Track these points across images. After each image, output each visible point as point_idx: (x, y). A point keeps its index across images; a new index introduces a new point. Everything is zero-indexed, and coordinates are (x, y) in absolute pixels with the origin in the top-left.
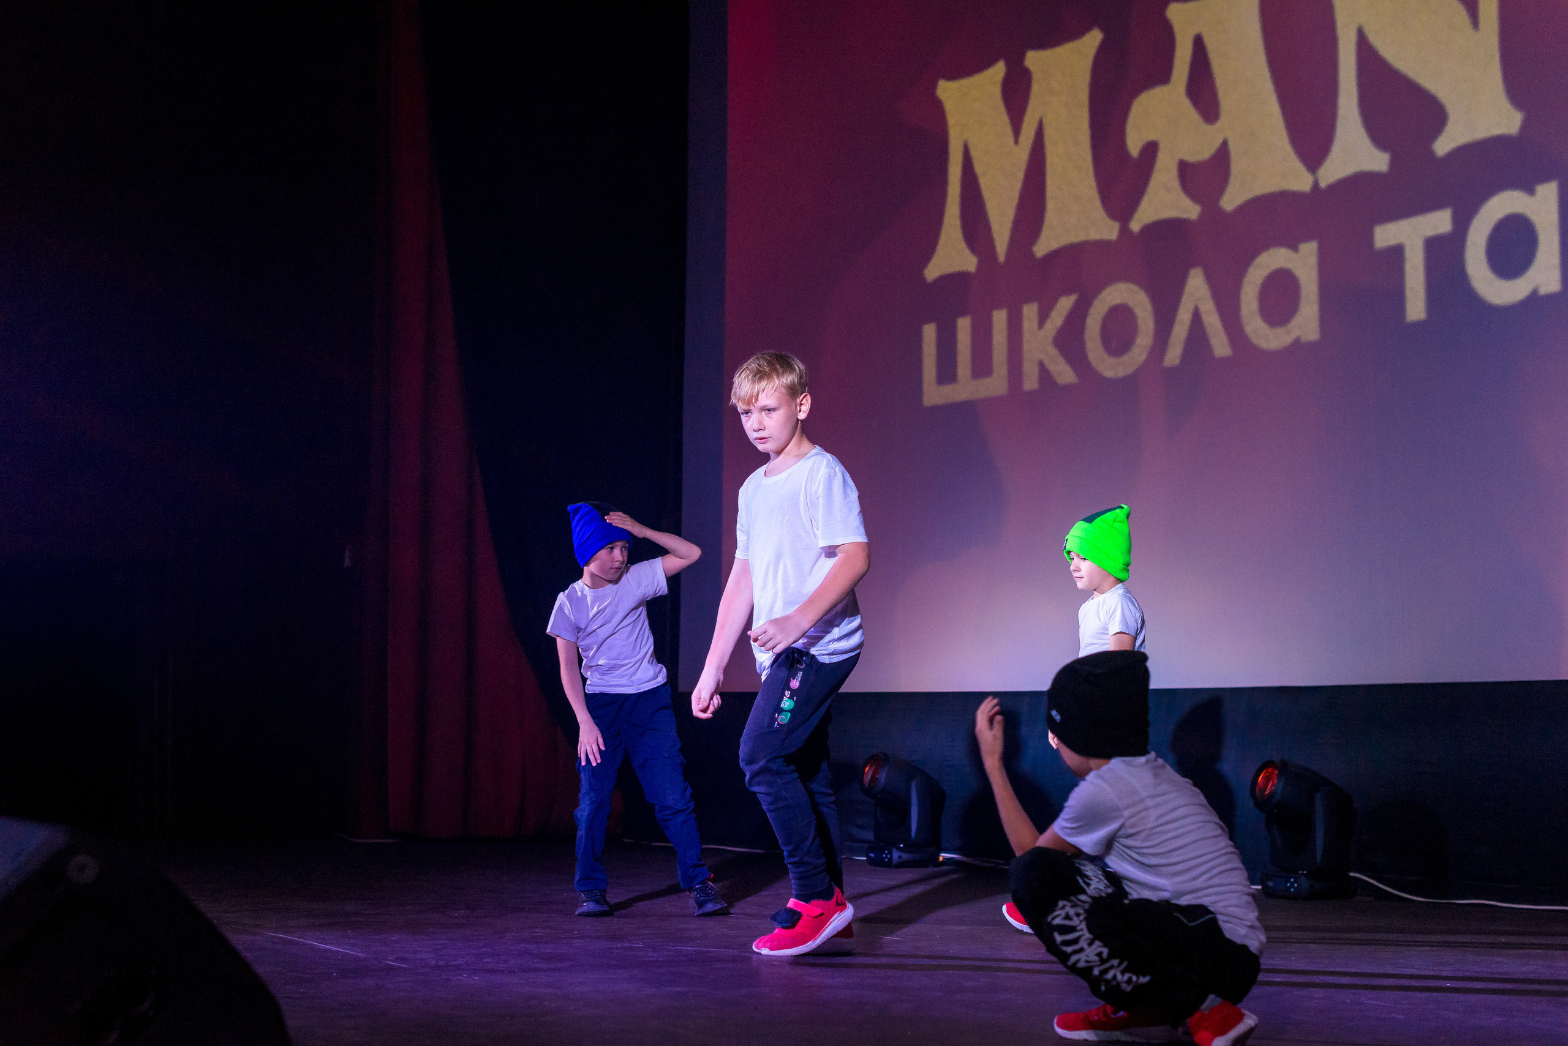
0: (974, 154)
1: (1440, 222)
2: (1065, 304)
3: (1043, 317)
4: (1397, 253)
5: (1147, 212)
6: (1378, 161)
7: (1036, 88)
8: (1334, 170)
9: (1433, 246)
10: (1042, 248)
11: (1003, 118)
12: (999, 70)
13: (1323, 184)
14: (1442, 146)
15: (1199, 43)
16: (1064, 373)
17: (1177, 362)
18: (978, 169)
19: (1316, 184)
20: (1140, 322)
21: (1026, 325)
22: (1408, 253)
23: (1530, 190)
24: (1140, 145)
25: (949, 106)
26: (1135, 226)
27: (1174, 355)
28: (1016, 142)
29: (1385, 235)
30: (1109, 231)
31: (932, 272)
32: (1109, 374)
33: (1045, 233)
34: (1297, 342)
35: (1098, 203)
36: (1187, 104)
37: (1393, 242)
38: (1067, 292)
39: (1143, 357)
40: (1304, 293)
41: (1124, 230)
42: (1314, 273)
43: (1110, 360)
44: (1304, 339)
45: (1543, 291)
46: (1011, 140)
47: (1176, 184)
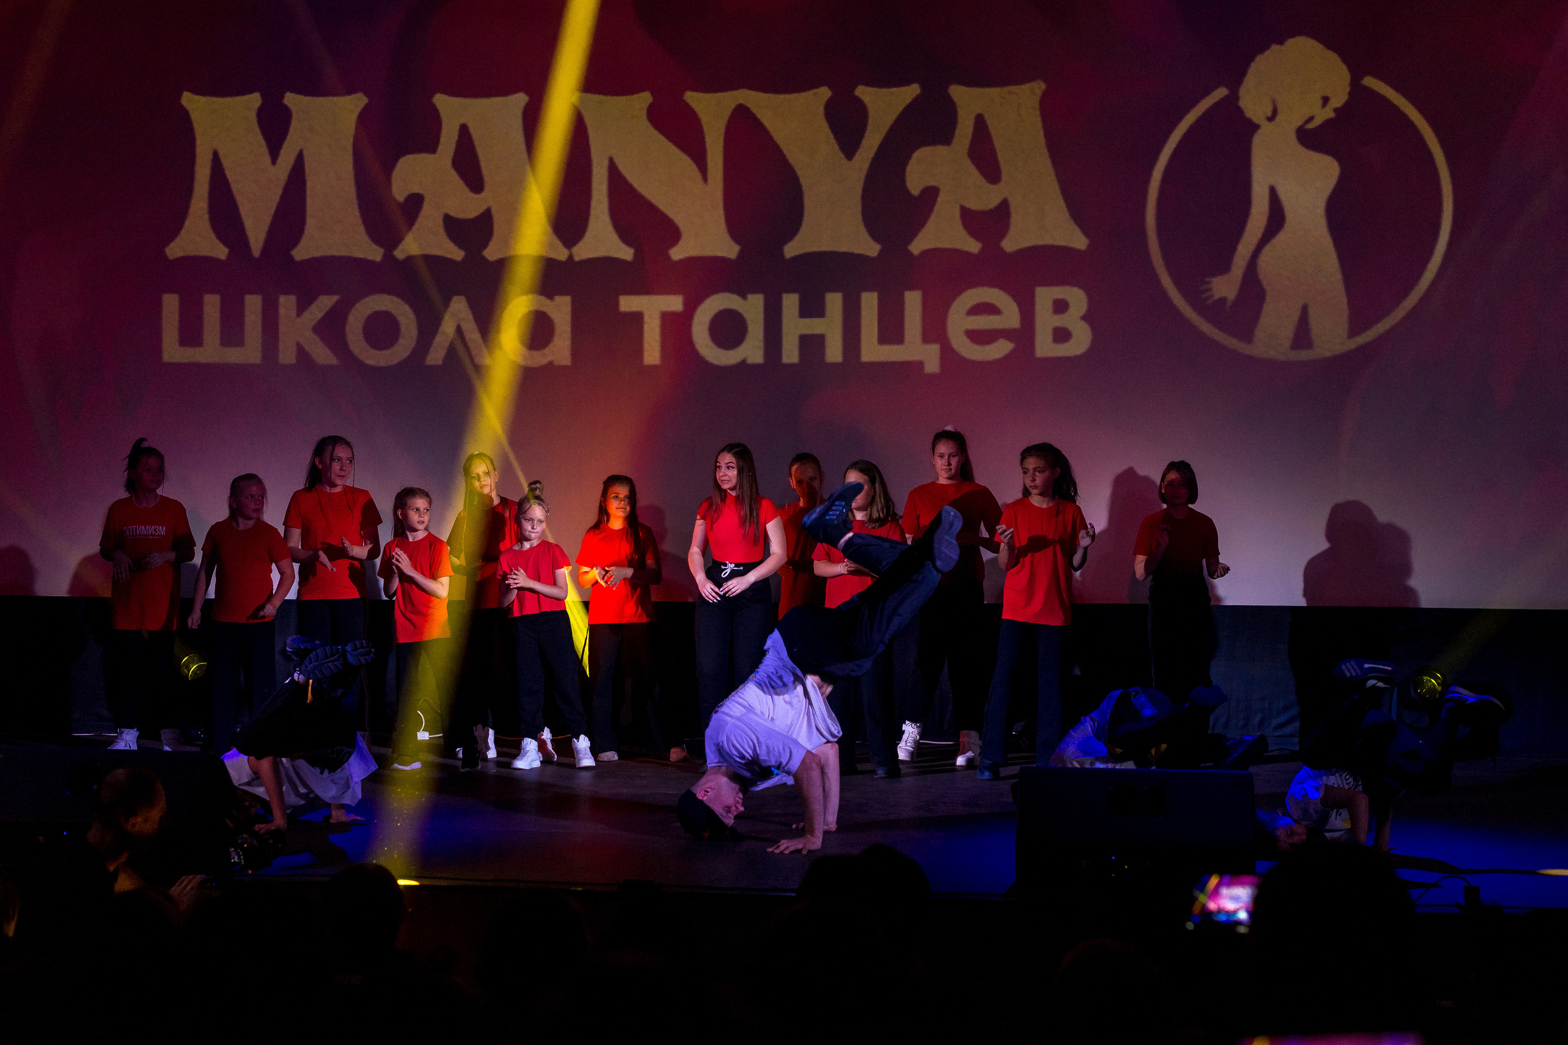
0: (226, 163)
1: (675, 303)
2: (325, 303)
3: (301, 308)
4: (637, 318)
5: (411, 246)
6: (626, 253)
7: (294, 123)
8: (584, 250)
9: (668, 319)
10: (301, 252)
11: (258, 142)
12: (254, 100)
13: (577, 259)
14: (677, 253)
15: (464, 130)
16: (322, 355)
17: (440, 363)
18: (229, 175)
19: (571, 257)
20: (403, 328)
21: (282, 311)
22: (646, 319)
23: (744, 297)
24: (406, 194)
25: (194, 116)
26: (400, 254)
27: (436, 356)
28: (274, 162)
29: (628, 303)
30: (375, 253)
31: (175, 250)
32: (370, 362)
33: (304, 242)
34: (550, 364)
35: (362, 229)
36: (453, 173)
37: (634, 309)
38: (329, 293)
39: (406, 354)
40: (557, 331)
41: (389, 257)
42: (568, 318)
43: (373, 352)
44: (556, 363)
45: (749, 361)
46: (267, 159)
47: (442, 231)
